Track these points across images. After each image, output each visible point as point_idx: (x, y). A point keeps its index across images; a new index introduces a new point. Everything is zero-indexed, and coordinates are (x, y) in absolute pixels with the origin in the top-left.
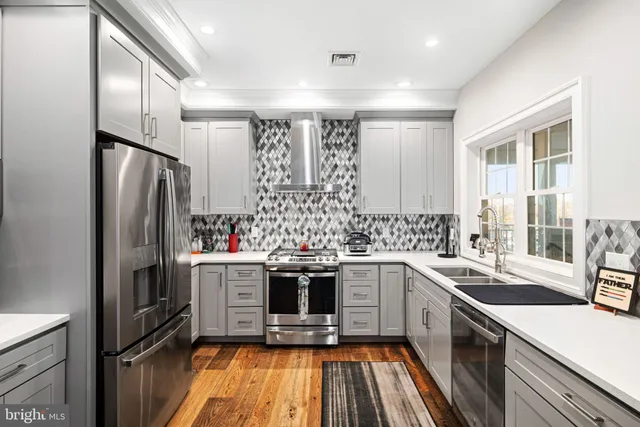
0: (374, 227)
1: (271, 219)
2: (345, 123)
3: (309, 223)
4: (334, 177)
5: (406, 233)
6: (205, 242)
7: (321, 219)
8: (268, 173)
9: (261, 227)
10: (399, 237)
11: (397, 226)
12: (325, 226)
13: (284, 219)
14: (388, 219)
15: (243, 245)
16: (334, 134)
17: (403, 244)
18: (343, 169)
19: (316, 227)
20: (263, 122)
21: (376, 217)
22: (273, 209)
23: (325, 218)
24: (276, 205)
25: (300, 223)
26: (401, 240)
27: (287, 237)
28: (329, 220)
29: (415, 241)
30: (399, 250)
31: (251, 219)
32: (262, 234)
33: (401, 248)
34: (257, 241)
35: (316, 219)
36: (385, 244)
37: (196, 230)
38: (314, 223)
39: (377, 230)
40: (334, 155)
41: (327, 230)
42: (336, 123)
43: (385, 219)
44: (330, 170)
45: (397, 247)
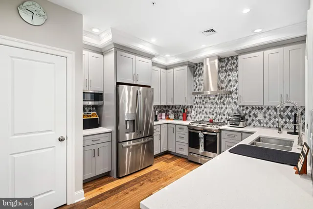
0: (253, 112)
1: (199, 107)
2: (235, 58)
3: (216, 109)
4: (229, 86)
5: (275, 117)
6: (175, 116)
7: (222, 108)
8: (198, 87)
9: (196, 111)
10: (270, 119)
11: (268, 113)
12: (224, 111)
13: (205, 107)
14: (262, 109)
15: (189, 118)
16: (229, 64)
17: (273, 124)
18: (234, 82)
19: (220, 112)
20: (196, 64)
21: (254, 107)
22: (200, 102)
24: (201, 101)
25: (212, 109)
26: (272, 121)
27: (206, 116)
28: (226, 108)
29: (282, 122)
30: (270, 127)
31: (191, 107)
32: (196, 114)
33: (272, 126)
34: (194, 117)
35: (219, 108)
36: (260, 123)
37: (173, 111)
39: (254, 114)
40: (229, 75)
41: (225, 113)
42: (230, 59)
43: (260, 108)
44: (227, 83)
45: (268, 125)
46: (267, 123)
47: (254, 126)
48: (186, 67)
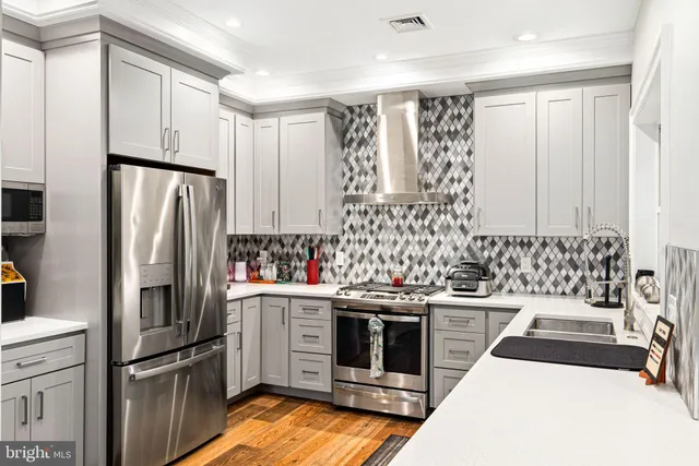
0: (507, 255)
1: (360, 241)
2: (462, 101)
3: (410, 248)
4: (446, 180)
5: (560, 267)
6: (279, 270)
7: (426, 243)
8: (356, 178)
9: (348, 252)
10: (548, 272)
11: (544, 256)
12: (433, 253)
13: (377, 242)
14: (530, 244)
15: (326, 275)
16: (446, 117)
17: (556, 284)
18: (460, 169)
19: (420, 254)
20: (351, 109)
21: (511, 240)
22: (363, 227)
23: (433, 241)
24: (366, 222)
25: (398, 248)
26: (552, 278)
27: (380, 267)
28: (439, 243)
29: (575, 280)
30: (548, 293)
31: (335, 241)
32: (349, 261)
33: (552, 289)
34: (343, 270)
35: (419, 242)
36: (525, 283)
38: (417, 247)
39: (511, 259)
40: (446, 149)
41: (436, 259)
42: (449, 102)
43: (525, 244)
44: (440, 170)
45: (544, 289)
46: (541, 283)
47: (511, 291)
48: (321, 116)
